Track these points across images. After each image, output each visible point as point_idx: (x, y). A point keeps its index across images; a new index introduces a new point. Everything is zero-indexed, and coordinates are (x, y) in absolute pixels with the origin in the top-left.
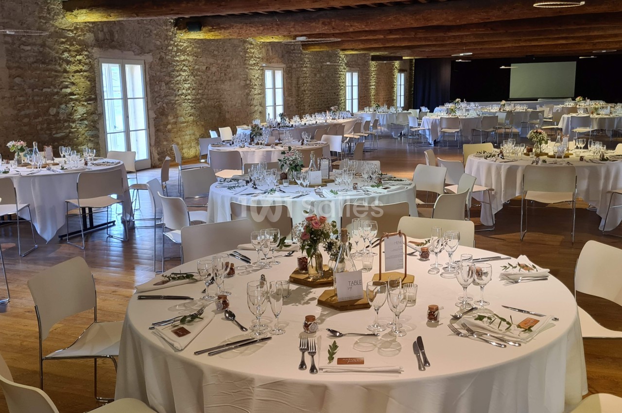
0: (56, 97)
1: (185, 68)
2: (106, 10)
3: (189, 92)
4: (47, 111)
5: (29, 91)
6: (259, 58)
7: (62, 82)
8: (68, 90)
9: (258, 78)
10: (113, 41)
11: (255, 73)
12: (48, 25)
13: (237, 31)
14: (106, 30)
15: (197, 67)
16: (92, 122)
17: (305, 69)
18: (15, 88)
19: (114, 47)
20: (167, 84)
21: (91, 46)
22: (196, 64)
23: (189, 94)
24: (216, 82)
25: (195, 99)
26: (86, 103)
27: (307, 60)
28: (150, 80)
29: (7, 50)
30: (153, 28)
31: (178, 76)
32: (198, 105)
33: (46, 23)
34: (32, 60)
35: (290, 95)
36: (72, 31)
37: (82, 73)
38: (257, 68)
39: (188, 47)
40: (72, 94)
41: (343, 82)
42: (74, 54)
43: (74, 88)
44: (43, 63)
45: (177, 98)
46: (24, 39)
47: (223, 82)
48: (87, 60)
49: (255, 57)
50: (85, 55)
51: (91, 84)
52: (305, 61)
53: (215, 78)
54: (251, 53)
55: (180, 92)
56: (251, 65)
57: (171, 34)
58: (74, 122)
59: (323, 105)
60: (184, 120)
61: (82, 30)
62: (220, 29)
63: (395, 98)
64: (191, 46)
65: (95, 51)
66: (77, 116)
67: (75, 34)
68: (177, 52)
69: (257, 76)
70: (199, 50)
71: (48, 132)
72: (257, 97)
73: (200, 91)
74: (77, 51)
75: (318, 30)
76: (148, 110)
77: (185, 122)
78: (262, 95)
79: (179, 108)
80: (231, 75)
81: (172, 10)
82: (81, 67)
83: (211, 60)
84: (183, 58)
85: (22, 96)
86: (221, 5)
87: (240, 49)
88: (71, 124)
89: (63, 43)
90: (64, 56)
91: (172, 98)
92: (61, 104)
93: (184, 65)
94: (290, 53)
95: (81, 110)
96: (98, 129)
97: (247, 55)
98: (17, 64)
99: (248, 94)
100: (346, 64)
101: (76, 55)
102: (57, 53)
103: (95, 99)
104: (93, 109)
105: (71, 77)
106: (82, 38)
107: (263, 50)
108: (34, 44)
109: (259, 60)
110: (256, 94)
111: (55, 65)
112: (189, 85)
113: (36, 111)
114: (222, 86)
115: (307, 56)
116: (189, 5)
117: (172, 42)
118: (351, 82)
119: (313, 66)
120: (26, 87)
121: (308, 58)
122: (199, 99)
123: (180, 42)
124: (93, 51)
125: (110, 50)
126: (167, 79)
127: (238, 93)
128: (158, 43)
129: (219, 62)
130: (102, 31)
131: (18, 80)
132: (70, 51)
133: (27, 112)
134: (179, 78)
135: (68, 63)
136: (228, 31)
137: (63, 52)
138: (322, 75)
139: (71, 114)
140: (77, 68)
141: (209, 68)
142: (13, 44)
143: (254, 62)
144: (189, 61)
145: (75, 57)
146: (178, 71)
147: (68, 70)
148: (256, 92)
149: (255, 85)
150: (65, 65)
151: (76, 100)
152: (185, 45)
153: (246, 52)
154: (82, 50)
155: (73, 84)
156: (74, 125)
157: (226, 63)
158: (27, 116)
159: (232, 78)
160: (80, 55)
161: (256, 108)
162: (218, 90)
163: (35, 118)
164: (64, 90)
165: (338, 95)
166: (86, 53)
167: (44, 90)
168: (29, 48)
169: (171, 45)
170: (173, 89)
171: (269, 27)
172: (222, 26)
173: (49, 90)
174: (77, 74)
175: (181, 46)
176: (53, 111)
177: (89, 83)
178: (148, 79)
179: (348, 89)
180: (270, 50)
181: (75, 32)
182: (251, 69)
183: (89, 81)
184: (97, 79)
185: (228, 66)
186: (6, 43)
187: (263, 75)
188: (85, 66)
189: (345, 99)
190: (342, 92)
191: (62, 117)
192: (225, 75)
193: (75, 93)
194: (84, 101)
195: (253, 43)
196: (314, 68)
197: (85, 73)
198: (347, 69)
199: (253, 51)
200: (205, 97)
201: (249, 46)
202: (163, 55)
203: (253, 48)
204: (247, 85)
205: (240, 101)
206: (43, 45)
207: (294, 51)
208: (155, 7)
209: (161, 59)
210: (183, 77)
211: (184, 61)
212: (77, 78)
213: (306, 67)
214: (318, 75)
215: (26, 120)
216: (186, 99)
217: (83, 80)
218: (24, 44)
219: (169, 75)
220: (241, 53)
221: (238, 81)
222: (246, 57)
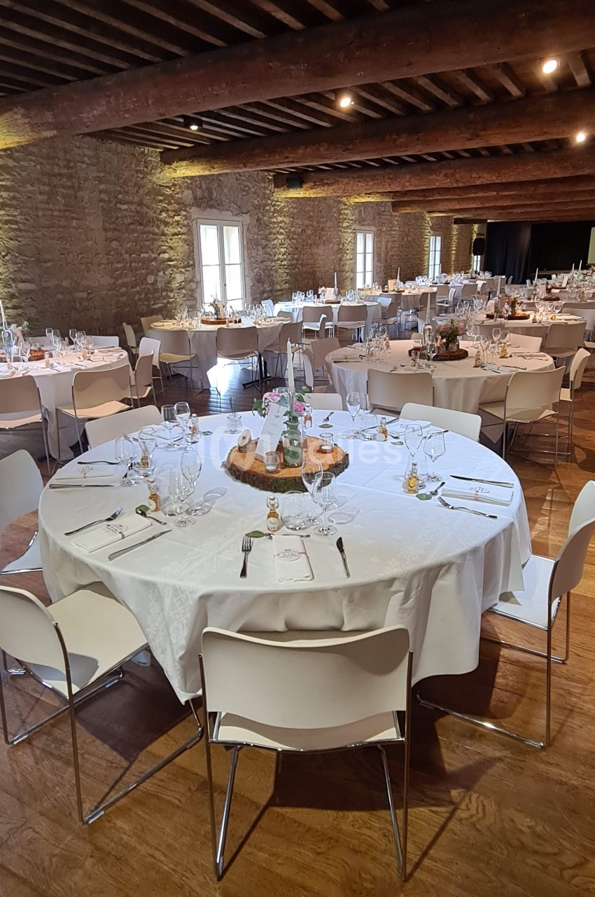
0: (153, 263)
1: (282, 230)
2: (209, 161)
3: (285, 257)
4: (145, 279)
5: (127, 256)
6: (352, 220)
7: (160, 246)
8: (166, 256)
9: (350, 241)
10: (212, 199)
11: (348, 237)
12: (145, 180)
13: (343, 187)
14: (204, 186)
15: (293, 229)
16: (190, 290)
17: (394, 232)
18: (112, 253)
19: (212, 207)
20: (263, 248)
21: (190, 205)
22: (292, 226)
23: (285, 260)
24: (311, 245)
25: (291, 265)
26: (183, 270)
27: (396, 223)
28: (247, 243)
29: (104, 209)
30: (251, 186)
31: (274, 240)
32: (294, 271)
33: (143, 178)
34: (129, 221)
35: (379, 260)
36: (170, 188)
37: (180, 236)
38: (350, 231)
39: (284, 207)
40: (170, 260)
41: (427, 247)
42: (172, 214)
43: (172, 253)
44: (141, 224)
45: (273, 264)
46: (120, 196)
47: (318, 245)
48: (185, 222)
49: (349, 219)
50: (184, 216)
51: (189, 249)
52: (394, 224)
53: (310, 242)
54: (344, 214)
55: (276, 258)
56: (345, 228)
57: (268, 192)
58: (172, 291)
59: (409, 271)
60: (279, 288)
61: (180, 187)
62: (323, 185)
63: (472, 263)
64: (288, 206)
65: (194, 211)
66: (175, 285)
67: (174, 191)
68: (274, 213)
69: (349, 239)
70: (295, 211)
71: (146, 303)
72: (348, 262)
73: (296, 256)
74: (175, 211)
75: (437, 184)
76: (244, 277)
77: (281, 290)
78: (354, 261)
79: (275, 275)
80: (325, 238)
81: (287, 158)
82: (179, 229)
83: (307, 222)
84: (280, 219)
85: (119, 262)
86: (347, 149)
87: (334, 210)
88: (169, 293)
89: (161, 201)
90: (162, 217)
91: (269, 263)
92: (160, 271)
93: (281, 227)
94: (381, 215)
95: (179, 278)
96: (195, 299)
97: (341, 217)
98: (113, 226)
99: (340, 259)
100: (431, 227)
101: (175, 215)
102: (155, 212)
103: (193, 265)
104: (191, 277)
105: (169, 241)
106: (180, 196)
107: (356, 211)
108: (131, 203)
109: (351, 222)
110: (348, 260)
111: (153, 226)
112: (285, 249)
113: (133, 279)
114: (317, 250)
115: (396, 218)
116: (308, 150)
117: (269, 202)
118: (434, 245)
119: (402, 229)
120: (123, 252)
121: (397, 221)
122: (294, 264)
123: (277, 201)
124: (192, 210)
125: (209, 210)
126: (264, 242)
127: (331, 258)
128: (256, 202)
129: (314, 224)
130: (201, 188)
131: (114, 244)
132: (168, 210)
133: (125, 280)
134: (275, 242)
135: (166, 224)
136: (332, 188)
137: (161, 212)
138: (409, 238)
139: (169, 282)
140: (176, 231)
141: (305, 230)
142: (110, 202)
143: (348, 224)
144: (286, 223)
145: (173, 217)
146: (274, 234)
147: (166, 232)
148: (348, 257)
149: (348, 250)
150: (162, 227)
151: (174, 266)
152: (282, 204)
153: (340, 214)
154: (180, 210)
155: (171, 248)
156: (172, 295)
157: (321, 225)
158: (124, 285)
159: (326, 242)
160: (179, 215)
161: (348, 274)
162: (312, 254)
163: (132, 288)
164: (162, 255)
165: (422, 261)
166: (184, 213)
167: (142, 255)
168: (125, 207)
169: (268, 205)
170: (269, 254)
171: (380, 181)
172: (325, 181)
173: (146, 255)
174: (175, 237)
175: (279, 206)
176: (151, 279)
177: (187, 247)
178: (245, 243)
179: (432, 254)
180: (363, 211)
181: (173, 189)
182: (344, 232)
183: (187, 245)
184: (195, 243)
185: (323, 229)
186: (102, 200)
187: (355, 238)
188: (184, 228)
189: (428, 265)
190: (426, 257)
191: (159, 285)
192: (320, 238)
193: (173, 258)
194: (182, 268)
195: (348, 203)
196: (402, 231)
197: (183, 236)
198: (432, 232)
199: (346, 212)
200: (300, 262)
201: (343, 207)
202: (261, 217)
203: (347, 209)
204: (340, 249)
205: (332, 267)
206: (140, 204)
207: (385, 213)
208: (267, 155)
209: (258, 220)
210: (280, 241)
211: (281, 222)
212: (176, 242)
213: (395, 230)
214: (405, 239)
215: (124, 290)
216: (282, 265)
217: (181, 244)
218: (120, 202)
219: (266, 238)
220: (335, 215)
221: (331, 245)
222: (340, 219)
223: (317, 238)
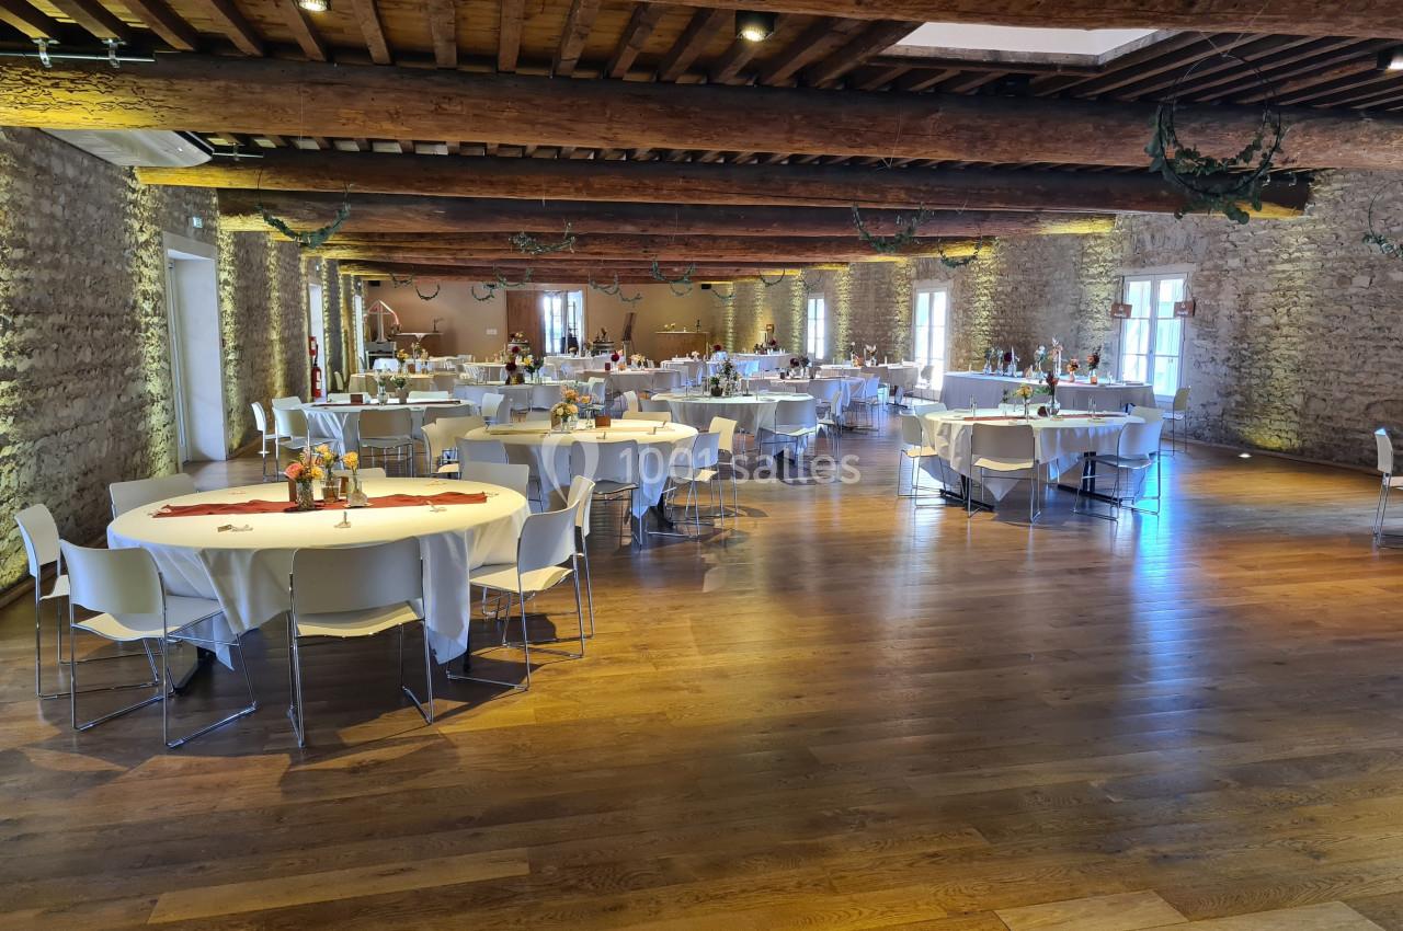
1: (986, 291)
6: (1113, 261)
8: (897, 318)
9: (1106, 299)
11: (1100, 290)
15: (1000, 289)
20: (966, 312)
21: (912, 279)
22: (999, 285)
23: (987, 324)
24: (1024, 307)
25: (995, 331)
31: (976, 302)
32: (996, 339)
38: (1104, 280)
39: (992, 264)
43: (900, 315)
45: (972, 328)
47: (1037, 307)
48: (908, 292)
49: (1105, 261)
51: (909, 312)
53: (1021, 303)
54: (1097, 254)
55: (977, 322)
56: (1093, 277)
58: (898, 343)
60: (977, 356)
64: (995, 262)
65: (915, 283)
66: (900, 339)
68: (979, 273)
69: (1104, 295)
74: (905, 285)
84: (985, 279)
87: (1072, 252)
92: (893, 328)
93: (985, 288)
96: (909, 353)
97: (1086, 260)
99: (1079, 329)
103: (910, 326)
104: (909, 335)
106: (909, 273)
107: (1126, 244)
109: (1110, 264)
110: (1099, 329)
112: (988, 313)
114: (1034, 313)
117: (975, 262)
122: (998, 331)
123: (986, 259)
125: (924, 280)
126: (966, 306)
130: (922, 263)
134: (978, 304)
139: (897, 337)
141: (1017, 288)
143: (1101, 269)
144: (991, 282)
146: (977, 296)
148: (1099, 325)
149: (1099, 312)
151: (901, 325)
152: (989, 262)
153: (1084, 255)
155: (900, 312)
157: (1044, 278)
159: (1052, 302)
162: (1026, 319)
169: (974, 266)
170: (970, 318)
175: (985, 264)
180: (1148, 239)
182: (1091, 283)
185: (1046, 284)
187: (1118, 292)
192: (1041, 296)
199: (1099, 250)
200: (1007, 328)
201: (1092, 243)
202: (965, 278)
203: (1102, 245)
204: (1080, 312)
210: (982, 304)
211: (986, 282)
216: (983, 330)
218: (883, 283)
219: (969, 302)
220: (1074, 259)
221: (1061, 306)
222: (1082, 263)
223: (1037, 296)
